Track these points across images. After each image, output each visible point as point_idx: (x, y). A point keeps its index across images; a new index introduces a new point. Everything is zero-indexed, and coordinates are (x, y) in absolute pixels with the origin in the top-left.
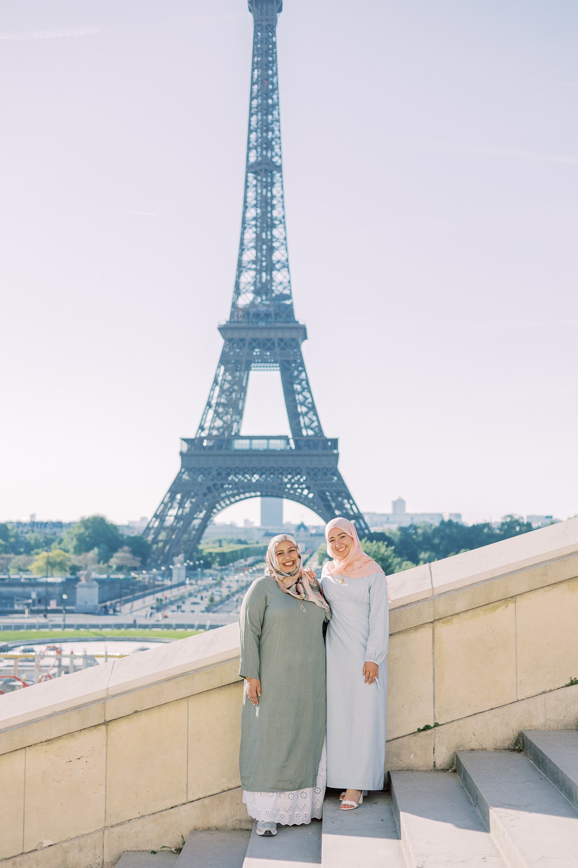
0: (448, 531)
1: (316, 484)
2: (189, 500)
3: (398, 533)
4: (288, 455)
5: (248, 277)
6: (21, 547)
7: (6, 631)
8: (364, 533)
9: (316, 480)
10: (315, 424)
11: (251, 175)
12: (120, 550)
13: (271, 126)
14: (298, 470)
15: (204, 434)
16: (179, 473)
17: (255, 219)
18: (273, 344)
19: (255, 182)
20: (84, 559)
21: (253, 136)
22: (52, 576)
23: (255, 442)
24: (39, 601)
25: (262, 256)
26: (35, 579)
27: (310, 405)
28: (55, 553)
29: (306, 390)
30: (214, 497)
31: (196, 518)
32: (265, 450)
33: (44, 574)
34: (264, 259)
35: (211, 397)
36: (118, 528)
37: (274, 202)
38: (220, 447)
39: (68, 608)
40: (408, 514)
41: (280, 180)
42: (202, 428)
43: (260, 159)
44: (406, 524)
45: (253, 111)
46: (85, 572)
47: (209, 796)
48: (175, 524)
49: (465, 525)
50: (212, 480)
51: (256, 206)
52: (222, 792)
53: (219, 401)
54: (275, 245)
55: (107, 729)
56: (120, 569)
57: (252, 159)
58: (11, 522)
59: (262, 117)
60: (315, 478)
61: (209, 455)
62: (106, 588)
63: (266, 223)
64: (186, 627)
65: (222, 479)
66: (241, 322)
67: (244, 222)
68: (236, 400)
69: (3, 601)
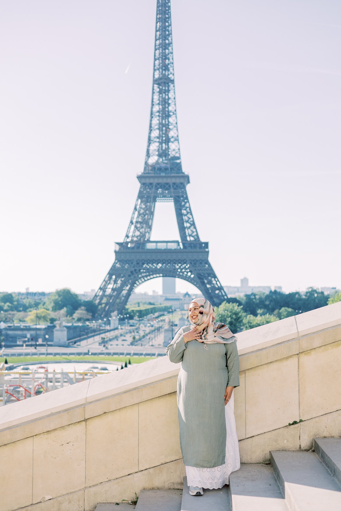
0: (274, 297)
1: (195, 269)
2: (120, 279)
3: (245, 298)
4: (178, 252)
5: (154, 146)
6: (20, 307)
7: (12, 357)
8: (224, 298)
9: (195, 267)
10: (195, 234)
11: (156, 86)
12: (79, 309)
13: (167, 56)
14: (185, 261)
15: (128, 240)
16: (114, 263)
17: (159, 112)
18: (170, 186)
19: (158, 90)
20: (58, 314)
21: (157, 62)
22: (39, 324)
23: (159, 244)
24: (32, 339)
25: (163, 134)
26: (29, 326)
27: (192, 223)
28: (41, 311)
29: (189, 214)
30: (135, 277)
31: (124, 290)
32: (165, 249)
33: (35, 323)
34: (164, 135)
35: (132, 218)
36: (78, 296)
38: (138, 248)
39: (49, 343)
40: (250, 287)
41: (173, 88)
42: (127, 236)
43: (161, 76)
44: (249, 293)
45: (157, 47)
46: (59, 322)
47: (152, 467)
48: (111, 294)
49: (284, 293)
50: (134, 267)
51: (159, 104)
52: (161, 465)
53: (137, 220)
54: (170, 127)
55: (86, 424)
56: (79, 320)
57: (157, 76)
58: (15, 293)
59: (162, 51)
60: (195, 266)
61: (132, 252)
62: (72, 331)
63: (165, 114)
64: (119, 354)
65: (139, 266)
66: (150, 173)
67: (152, 114)
68: (147, 220)
69: (11, 339)
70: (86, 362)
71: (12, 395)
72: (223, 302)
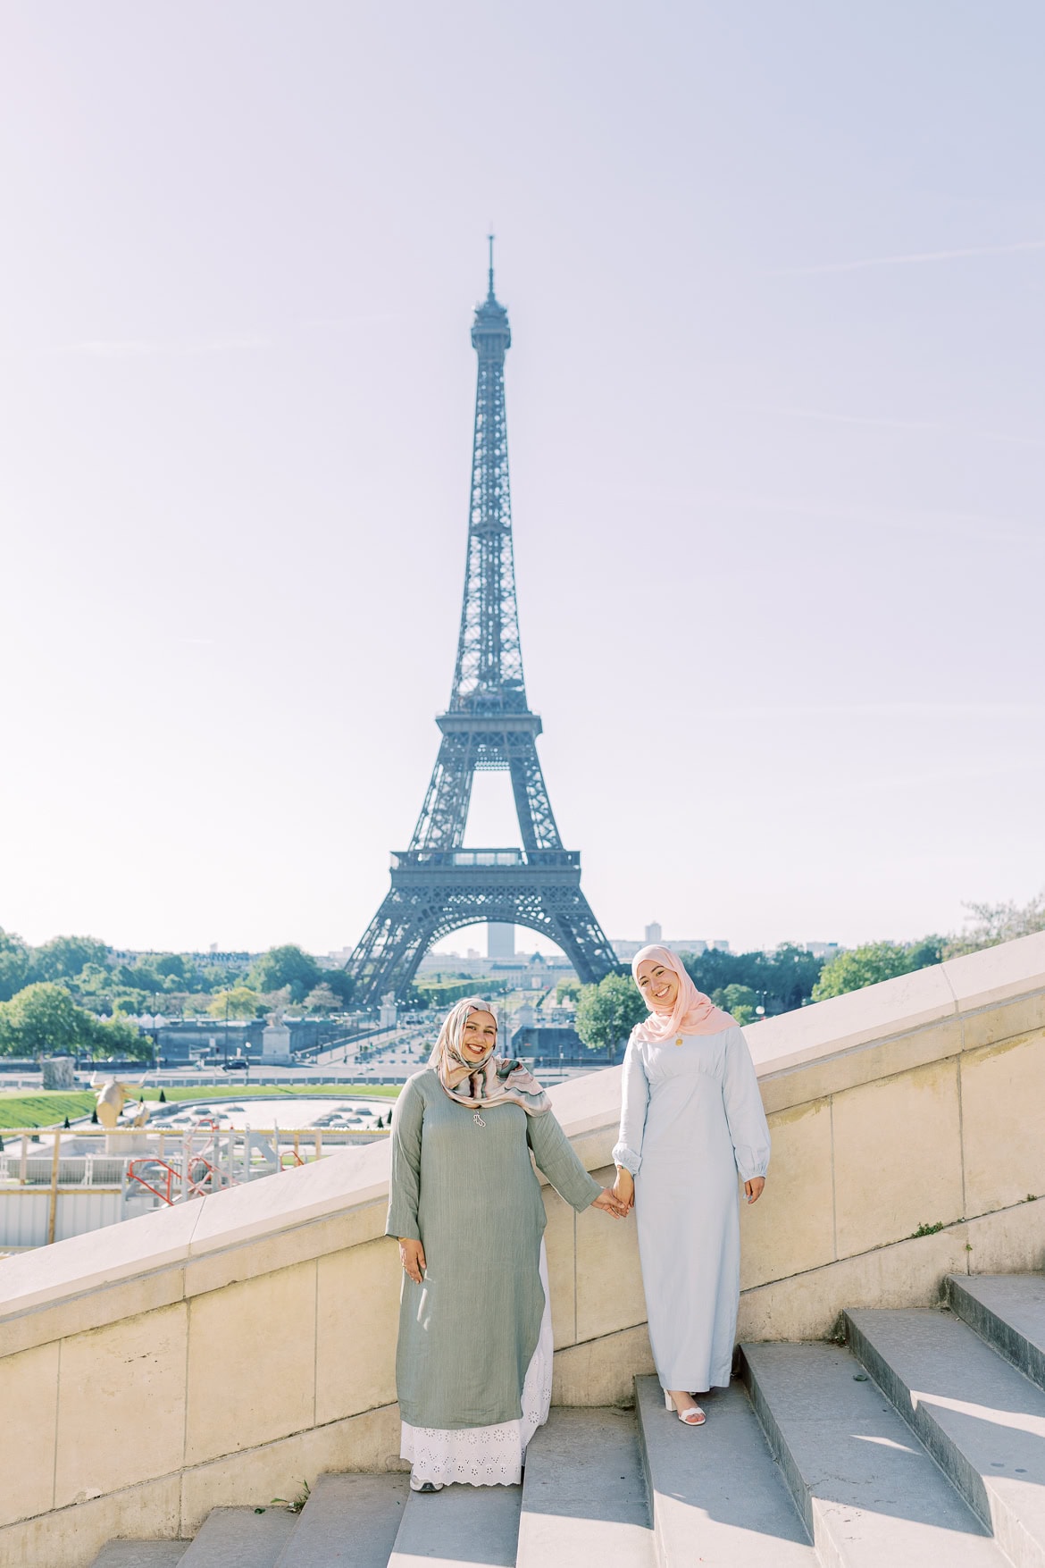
1: (554, 907)
2: (401, 926)
4: (520, 872)
5: (471, 659)
6: (197, 984)
7: (176, 1088)
8: (612, 964)
9: (554, 902)
10: (553, 834)
11: (475, 539)
12: (317, 987)
13: (498, 481)
14: (532, 890)
15: (419, 847)
16: (389, 894)
17: (480, 590)
18: (502, 739)
19: (479, 547)
20: (273, 998)
21: (477, 492)
22: (235, 1019)
23: (479, 856)
24: (218, 1051)
25: (488, 634)
26: (214, 1022)
27: (546, 812)
28: (238, 991)
29: (541, 794)
30: (431, 922)
31: (410, 948)
32: (492, 866)
33: (224, 1017)
34: (490, 637)
35: (427, 802)
36: (315, 960)
37: (503, 570)
38: (439, 862)
39: (253, 1059)
41: (510, 544)
42: (416, 840)
43: (485, 519)
45: (477, 463)
46: (273, 1015)
48: (384, 955)
49: (732, 954)
50: (429, 902)
51: (480, 575)
53: (436, 807)
54: (504, 620)
56: (317, 1010)
57: (476, 520)
58: (187, 954)
59: (488, 470)
60: (553, 899)
61: (425, 872)
62: (301, 1033)
63: (493, 595)
64: (395, 1081)
65: (440, 900)
66: (463, 713)
67: (466, 594)
68: (456, 806)
69: (176, 1050)
70: (326, 1098)
71: (141, 1181)
72: (608, 974)
